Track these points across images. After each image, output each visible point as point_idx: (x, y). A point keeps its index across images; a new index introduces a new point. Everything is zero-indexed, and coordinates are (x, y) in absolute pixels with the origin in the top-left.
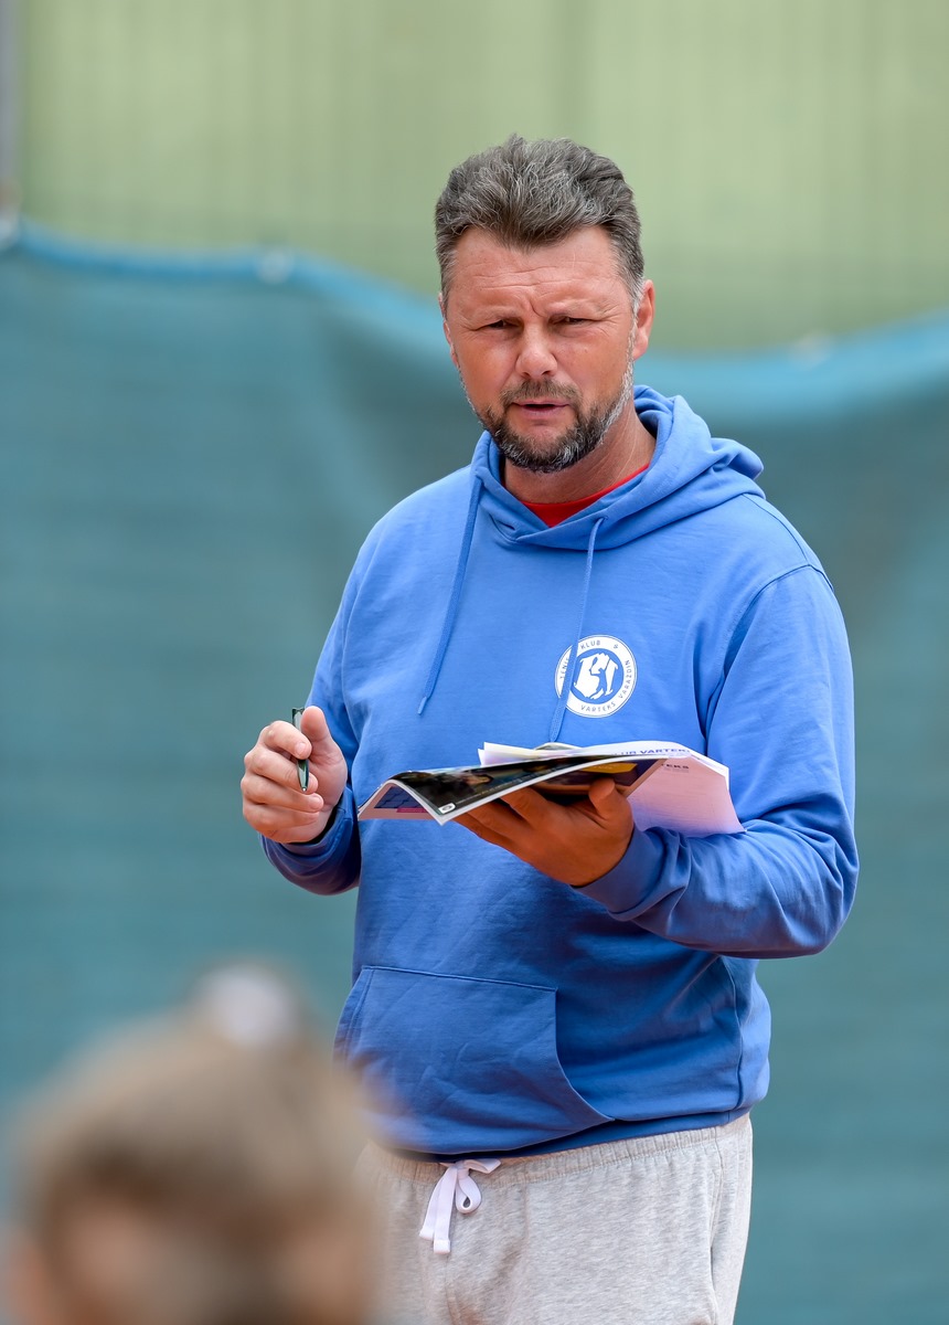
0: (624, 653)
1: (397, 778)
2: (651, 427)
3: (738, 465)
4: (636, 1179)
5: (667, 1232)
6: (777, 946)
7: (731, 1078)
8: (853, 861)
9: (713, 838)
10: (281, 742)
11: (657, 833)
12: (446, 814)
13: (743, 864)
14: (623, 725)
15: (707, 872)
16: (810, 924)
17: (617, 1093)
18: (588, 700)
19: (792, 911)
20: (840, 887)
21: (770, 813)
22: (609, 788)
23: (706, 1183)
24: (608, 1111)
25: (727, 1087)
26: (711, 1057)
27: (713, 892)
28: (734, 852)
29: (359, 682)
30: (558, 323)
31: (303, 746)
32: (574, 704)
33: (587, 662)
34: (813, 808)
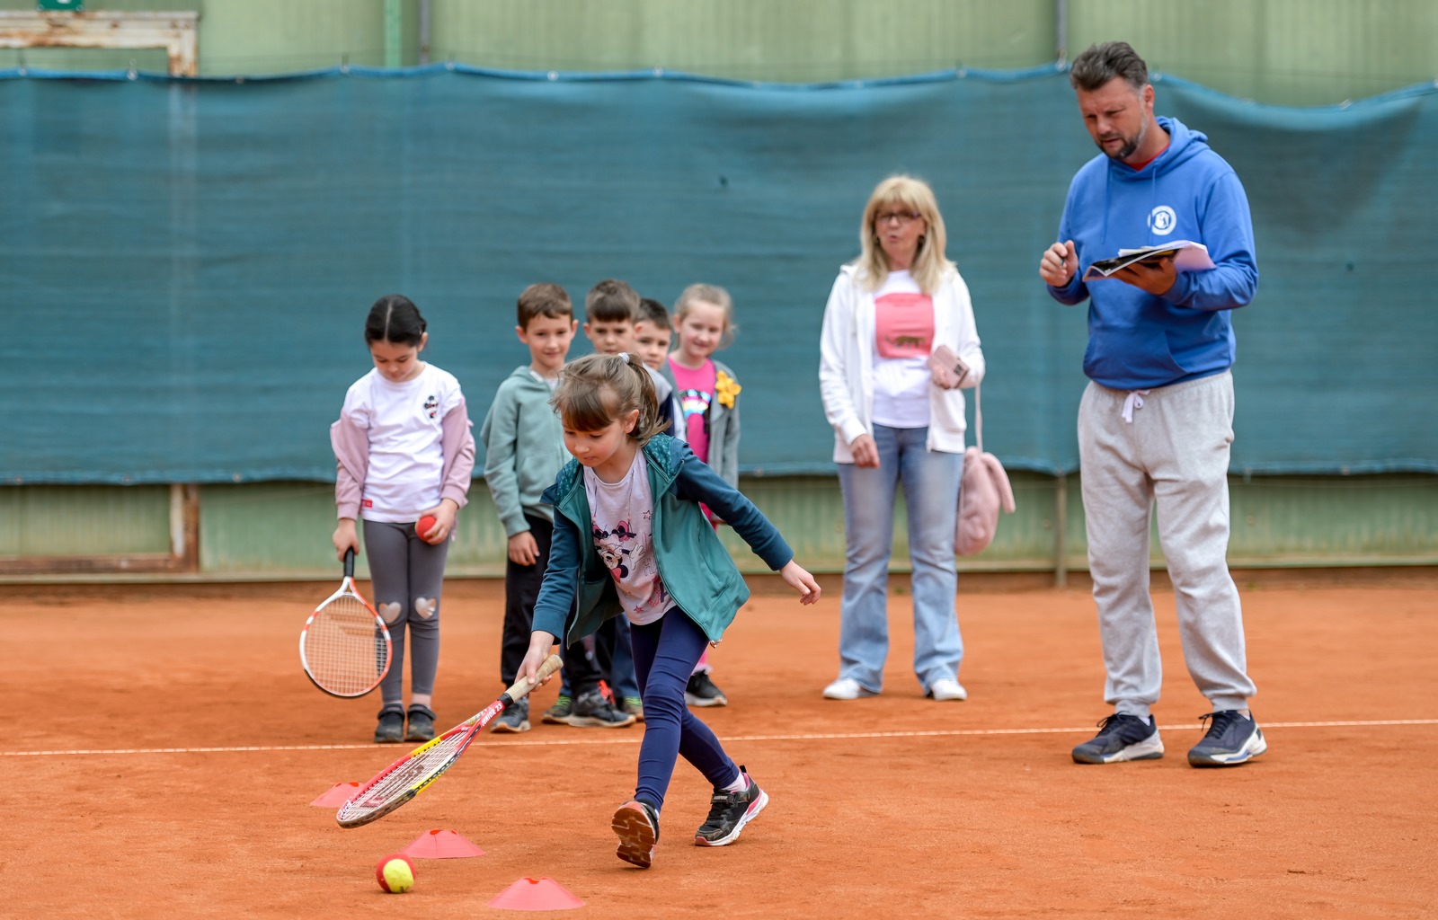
0: (1171, 211)
1: (1094, 265)
2: (1167, 131)
3: (1200, 139)
6: (1232, 305)
7: (1226, 355)
8: (1255, 271)
9: (1206, 271)
10: (1058, 250)
11: (1186, 273)
12: (1108, 273)
13: (1217, 280)
14: (1174, 236)
15: (1204, 284)
16: (1243, 296)
17: (1191, 364)
18: (1161, 229)
19: (1236, 293)
20: (1252, 282)
21: (1226, 260)
22: (1166, 260)
24: (1189, 370)
25: (1224, 358)
26: (1218, 348)
27: (1207, 290)
28: (1214, 276)
29: (1077, 233)
30: (1110, 114)
31: (1064, 252)
32: (1155, 231)
33: (1158, 216)
34: (1241, 256)
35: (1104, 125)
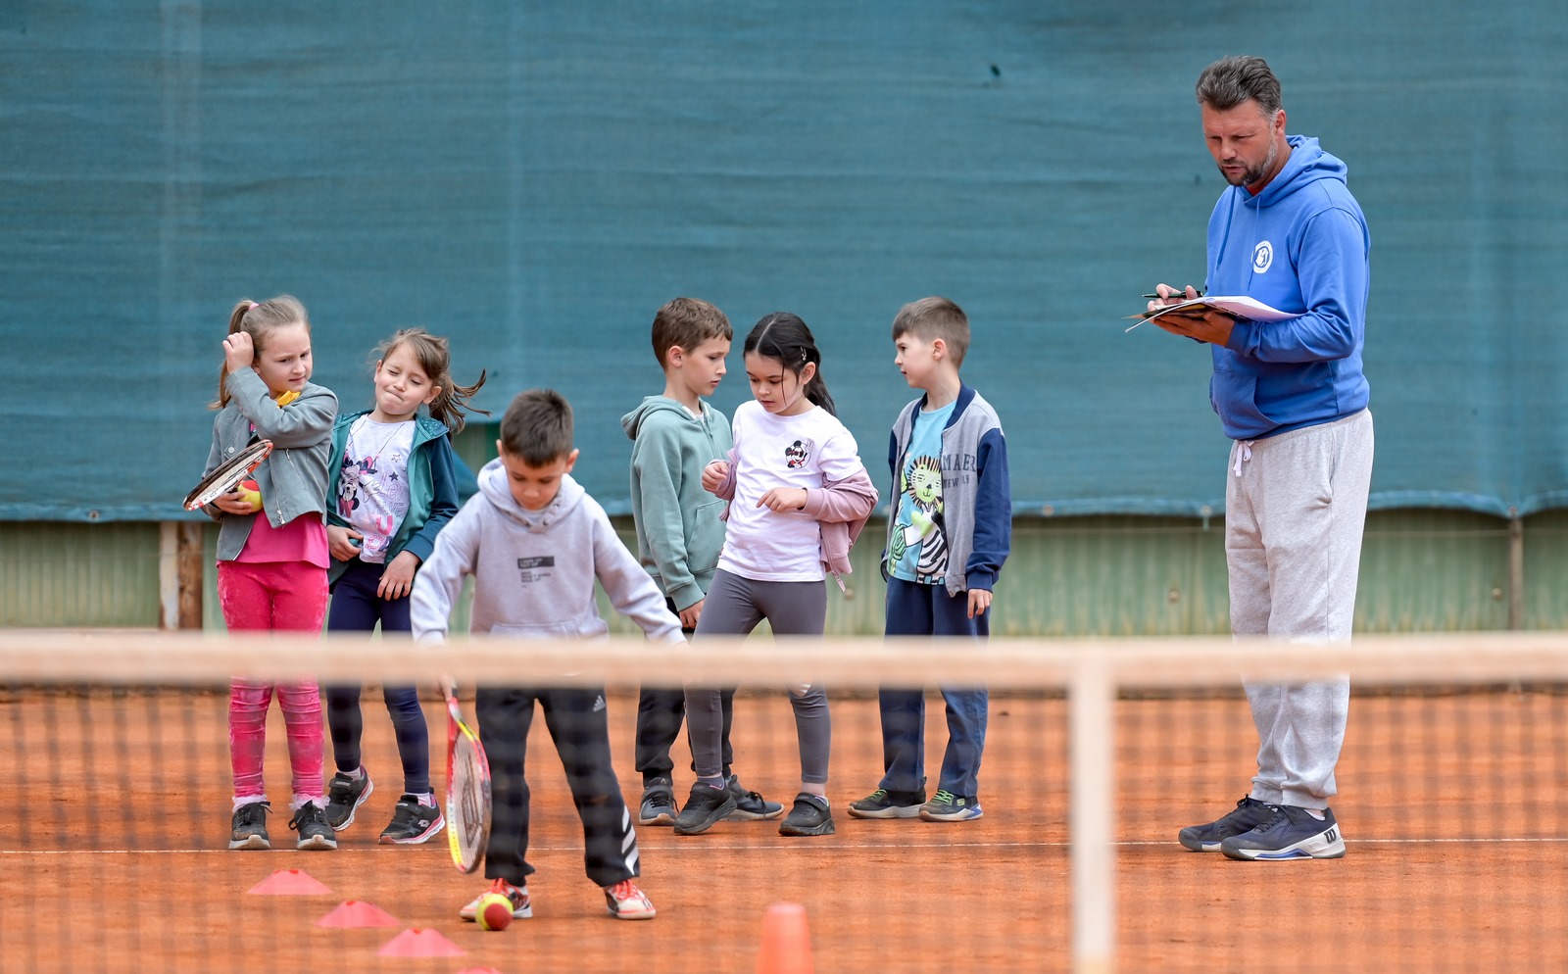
0: (1270, 248)
4: (1294, 445)
5: (1306, 466)
7: (1333, 404)
13: (1289, 333)
17: (1285, 414)
18: (1260, 267)
21: (1315, 307)
23: (1324, 444)
24: (1279, 421)
25: (1331, 407)
26: (1324, 396)
30: (1236, 138)
32: (1256, 269)
33: (1260, 252)
35: (1228, 150)
